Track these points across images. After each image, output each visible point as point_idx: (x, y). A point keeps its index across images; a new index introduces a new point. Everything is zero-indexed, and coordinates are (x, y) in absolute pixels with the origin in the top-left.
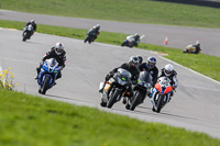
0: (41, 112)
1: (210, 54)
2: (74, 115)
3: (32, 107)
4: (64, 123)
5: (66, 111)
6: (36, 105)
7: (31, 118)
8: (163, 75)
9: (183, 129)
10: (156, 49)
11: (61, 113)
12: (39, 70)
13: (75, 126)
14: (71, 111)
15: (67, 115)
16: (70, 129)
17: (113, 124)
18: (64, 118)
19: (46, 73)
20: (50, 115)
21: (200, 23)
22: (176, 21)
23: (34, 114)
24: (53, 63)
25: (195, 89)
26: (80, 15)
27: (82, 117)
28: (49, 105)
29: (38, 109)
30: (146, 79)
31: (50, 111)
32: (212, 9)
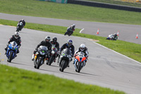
0: (18, 78)
1: (126, 41)
2: (39, 79)
3: (12, 74)
4: (33, 85)
5: (33, 77)
6: (15, 73)
7: (11, 81)
8: (80, 51)
9: (109, 89)
10: (91, 38)
11: (31, 78)
12: (6, 49)
13: (40, 87)
14: (37, 77)
15: (35, 79)
16: (36, 88)
17: (64, 86)
18: (33, 81)
19: (11, 50)
20: (24, 79)
21: (120, 20)
22: (103, 19)
23: (14, 79)
24: (14, 44)
25: (116, 63)
26: (43, 16)
27: (44, 81)
28: (23, 73)
29: (16, 75)
30: (68, 53)
31: (24, 77)
32: (127, 12)
